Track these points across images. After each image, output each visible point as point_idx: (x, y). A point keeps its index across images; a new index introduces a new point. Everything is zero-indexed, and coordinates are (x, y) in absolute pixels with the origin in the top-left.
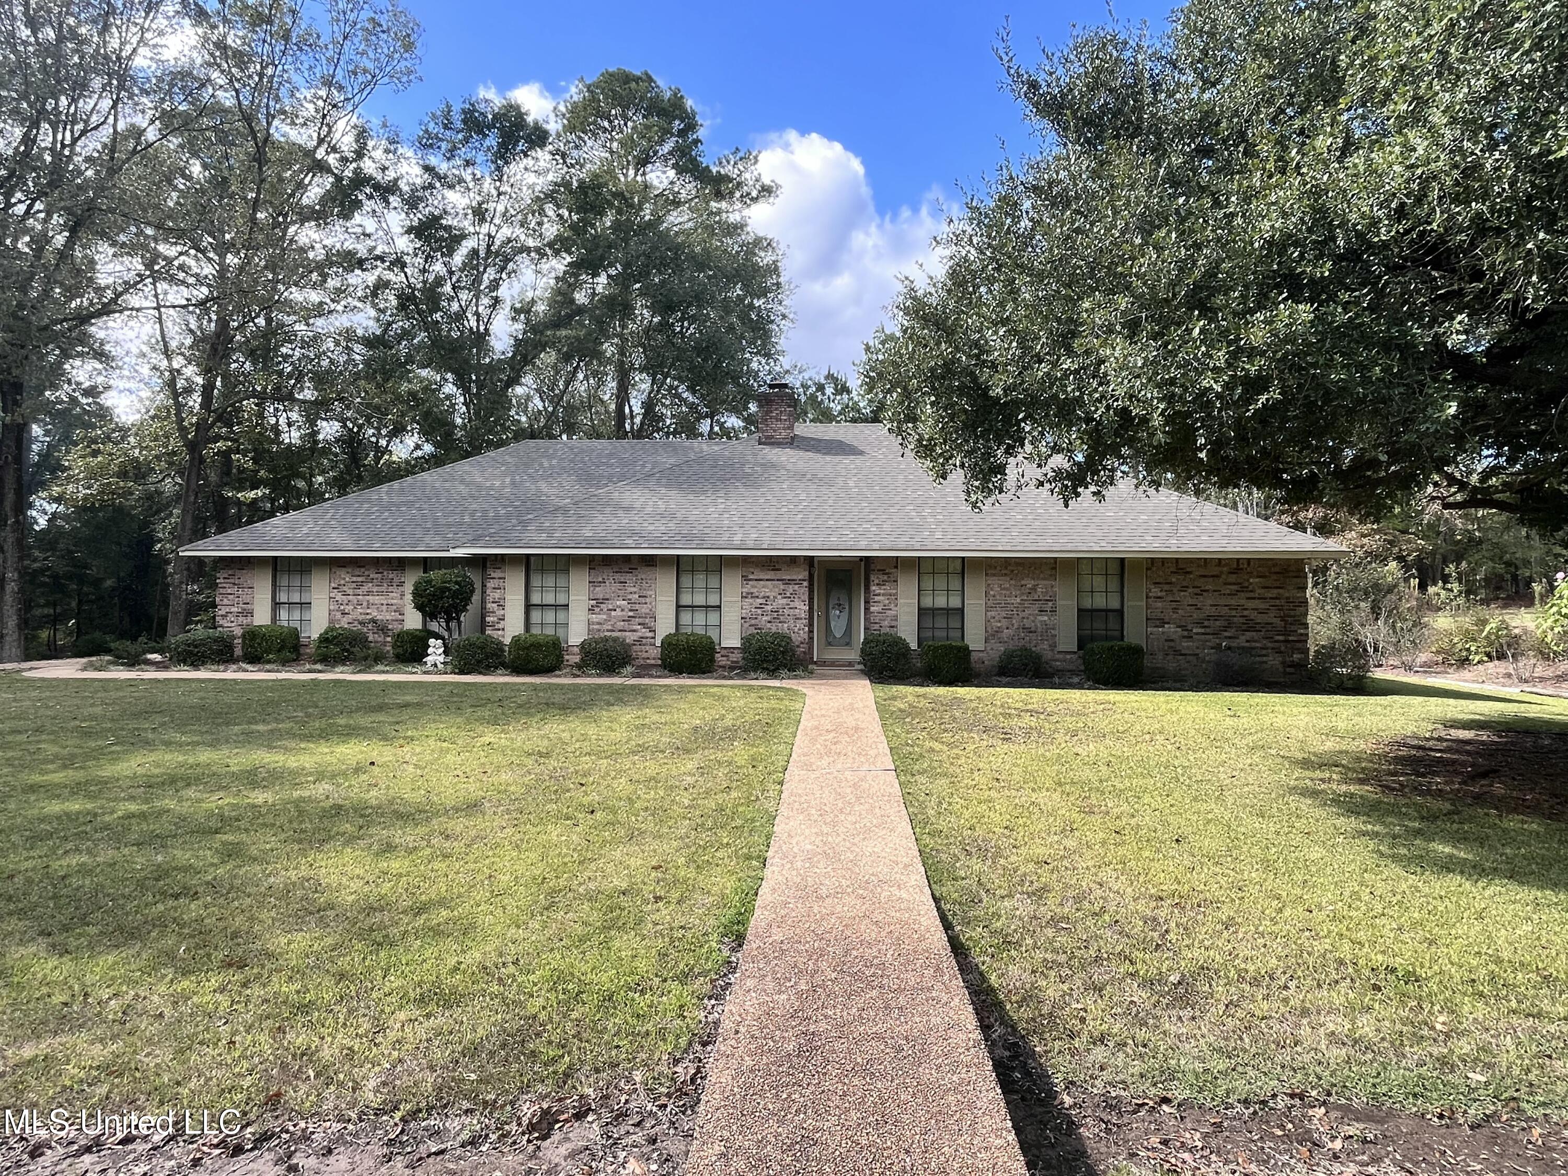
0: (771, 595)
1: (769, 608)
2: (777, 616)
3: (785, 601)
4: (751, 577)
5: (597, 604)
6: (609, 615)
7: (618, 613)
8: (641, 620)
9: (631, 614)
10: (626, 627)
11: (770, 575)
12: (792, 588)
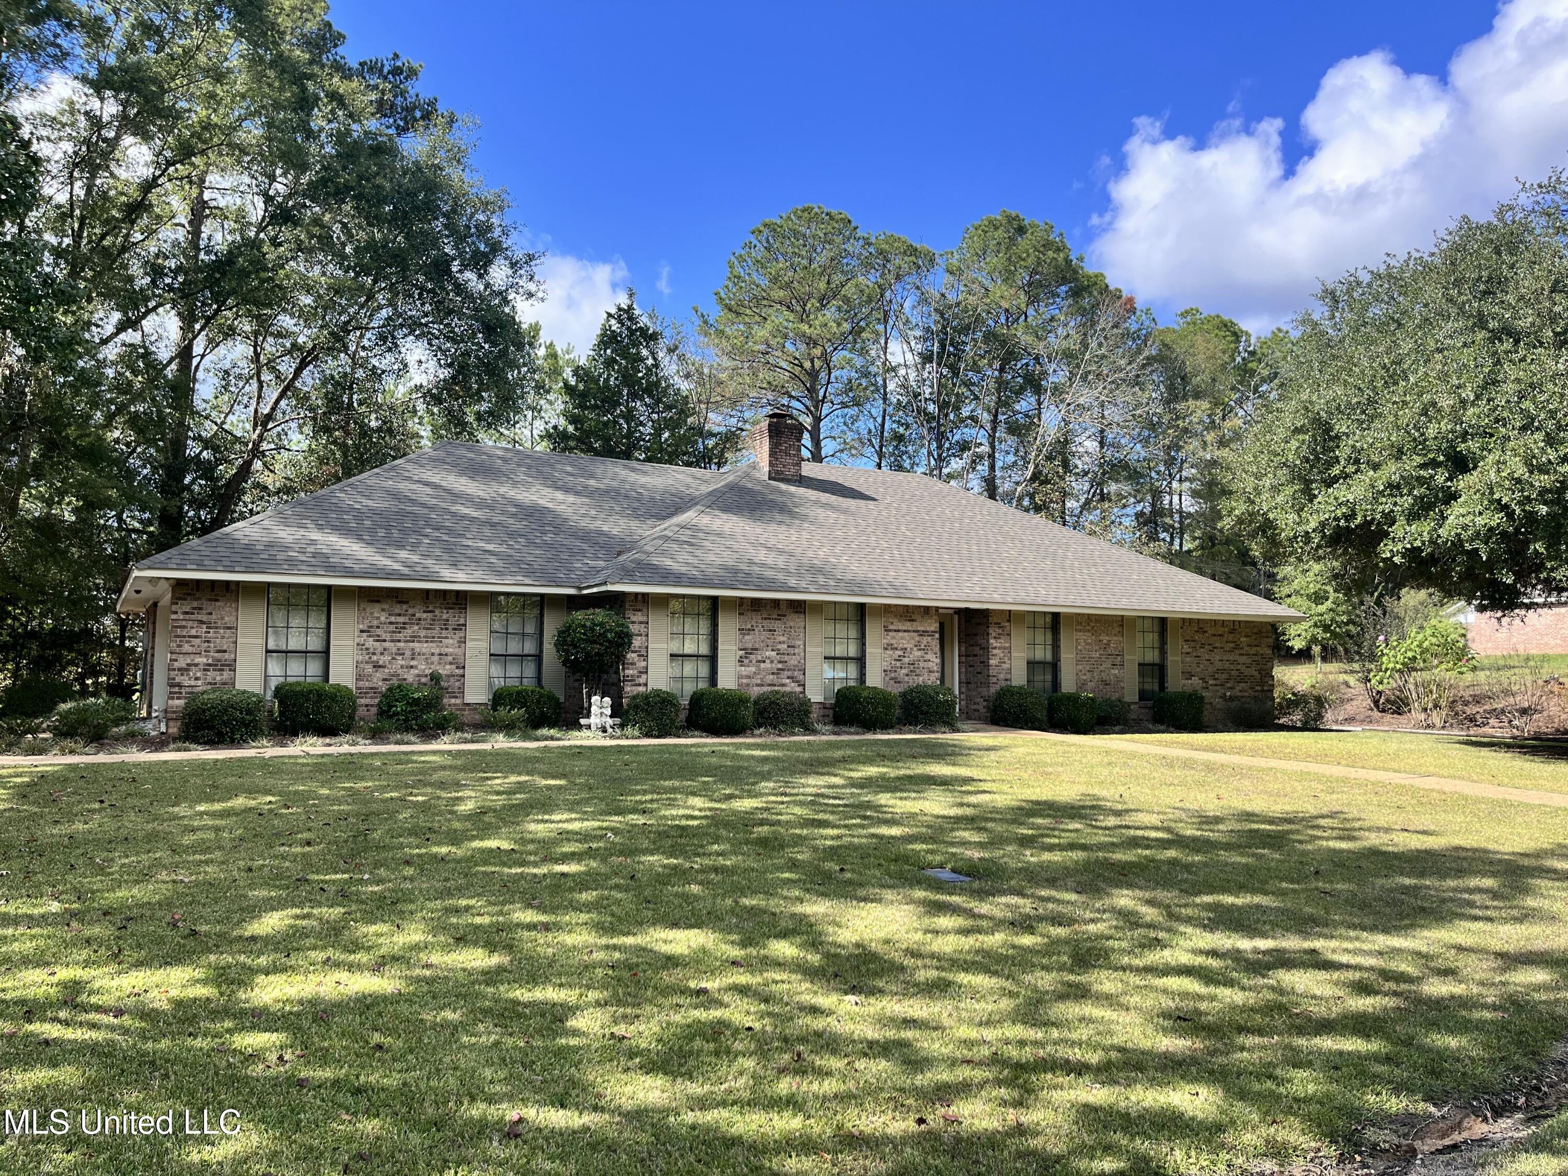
0: (909, 646)
1: (906, 660)
2: (913, 667)
3: (919, 653)
4: (891, 627)
5: (747, 653)
6: (758, 667)
7: (767, 665)
8: (789, 673)
9: (780, 666)
10: (775, 682)
11: (908, 626)
12: (925, 640)
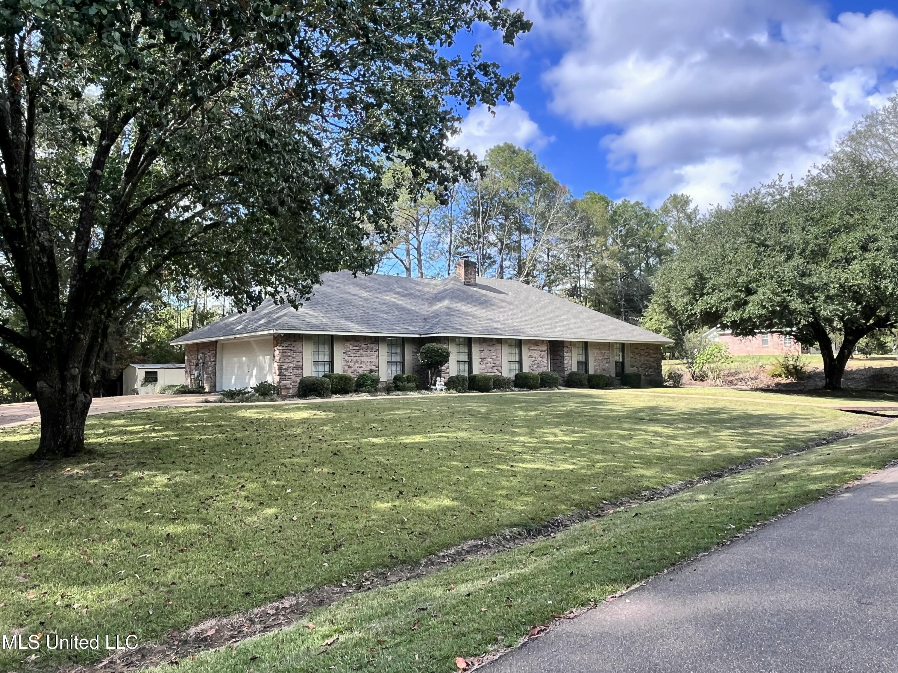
0: (537, 356)
1: (536, 362)
2: (539, 365)
3: (540, 359)
4: (531, 349)
5: (482, 360)
6: (486, 365)
7: (489, 364)
8: (497, 368)
9: (493, 365)
10: (492, 371)
11: (536, 348)
12: (543, 353)
